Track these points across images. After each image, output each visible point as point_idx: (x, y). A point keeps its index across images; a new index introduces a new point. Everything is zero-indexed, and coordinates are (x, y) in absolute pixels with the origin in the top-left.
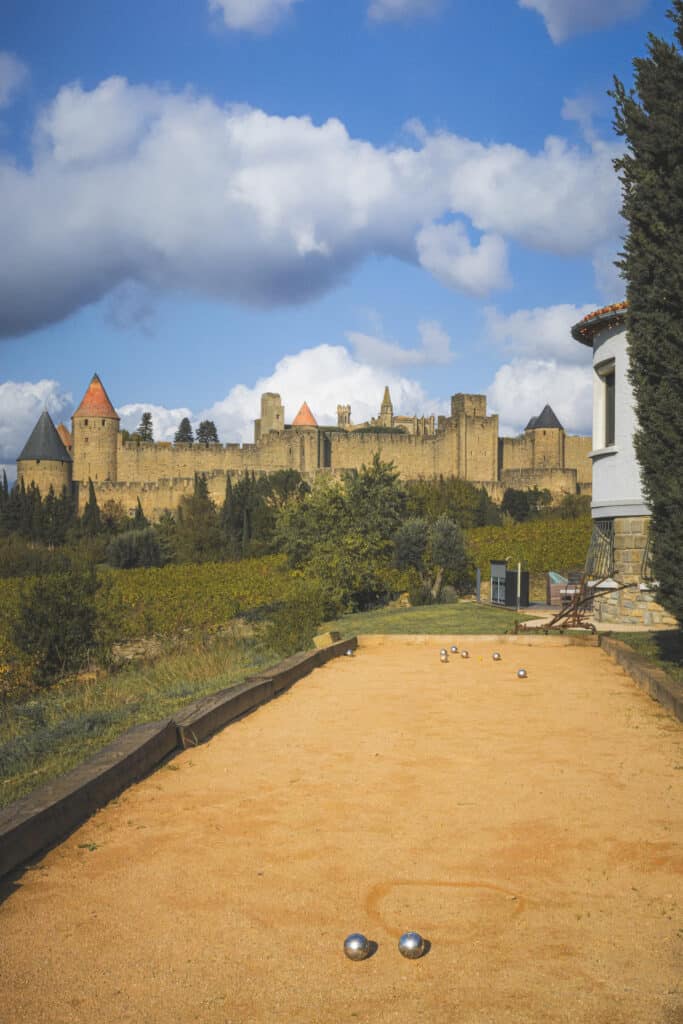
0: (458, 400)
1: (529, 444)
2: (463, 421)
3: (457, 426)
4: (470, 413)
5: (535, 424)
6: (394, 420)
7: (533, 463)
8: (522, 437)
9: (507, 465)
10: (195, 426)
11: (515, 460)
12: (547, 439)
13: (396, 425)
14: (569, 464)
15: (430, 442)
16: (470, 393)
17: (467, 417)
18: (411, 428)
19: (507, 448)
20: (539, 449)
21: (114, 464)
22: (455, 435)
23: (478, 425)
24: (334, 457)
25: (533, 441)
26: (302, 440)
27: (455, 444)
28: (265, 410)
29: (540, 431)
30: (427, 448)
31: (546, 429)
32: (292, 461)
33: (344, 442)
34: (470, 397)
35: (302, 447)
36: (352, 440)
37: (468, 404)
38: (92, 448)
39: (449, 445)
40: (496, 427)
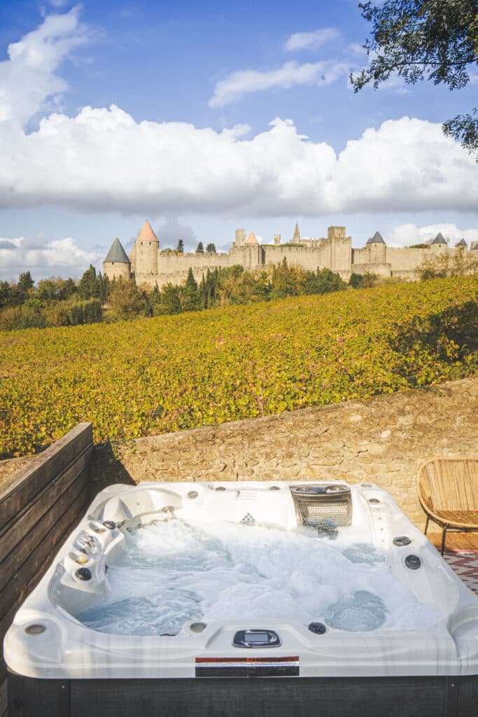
0: (331, 229)
1: (368, 252)
2: (333, 240)
3: (331, 242)
4: (337, 236)
5: (371, 241)
6: (300, 241)
7: (370, 260)
8: (365, 248)
9: (355, 262)
10: (205, 246)
11: (360, 259)
12: (377, 249)
13: (301, 243)
14: (388, 261)
15: (317, 251)
16: (338, 225)
17: (336, 238)
18: (309, 245)
19: (356, 254)
20: (372, 254)
21: (156, 264)
22: (329, 247)
23: (341, 242)
24: (266, 259)
25: (370, 250)
26: (250, 251)
27: (330, 251)
28: (237, 237)
29: (373, 244)
30: (315, 254)
31: (377, 244)
32: (245, 261)
33: (272, 251)
34: (337, 228)
35: (250, 255)
36: (276, 251)
37: (336, 231)
38: (144, 257)
39: (326, 252)
40: (350, 243)
